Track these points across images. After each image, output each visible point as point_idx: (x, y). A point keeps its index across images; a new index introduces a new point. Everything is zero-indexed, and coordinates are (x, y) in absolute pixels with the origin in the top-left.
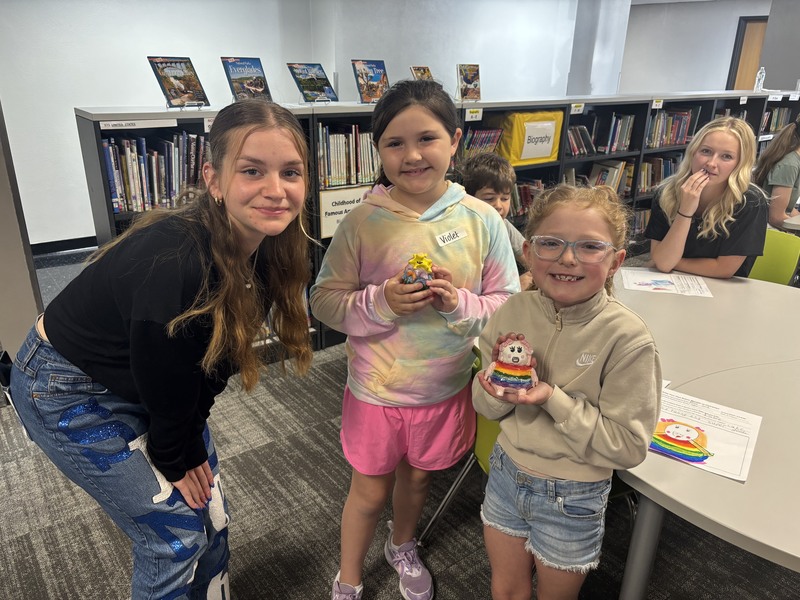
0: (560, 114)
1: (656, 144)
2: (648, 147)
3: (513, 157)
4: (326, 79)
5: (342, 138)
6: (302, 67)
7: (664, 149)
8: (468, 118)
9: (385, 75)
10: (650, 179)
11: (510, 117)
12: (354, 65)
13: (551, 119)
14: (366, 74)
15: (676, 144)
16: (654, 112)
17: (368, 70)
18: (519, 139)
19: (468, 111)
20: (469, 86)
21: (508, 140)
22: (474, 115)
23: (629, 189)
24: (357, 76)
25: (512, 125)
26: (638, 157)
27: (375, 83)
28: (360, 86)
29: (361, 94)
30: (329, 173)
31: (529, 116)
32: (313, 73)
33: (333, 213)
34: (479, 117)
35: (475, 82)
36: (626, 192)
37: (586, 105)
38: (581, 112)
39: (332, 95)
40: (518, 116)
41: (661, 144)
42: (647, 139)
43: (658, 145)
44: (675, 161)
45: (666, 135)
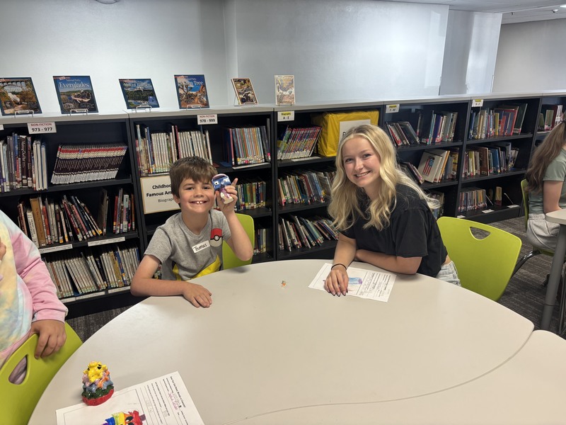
0: (376, 114)
1: (481, 135)
2: (473, 138)
3: (330, 149)
4: (153, 91)
5: (163, 136)
6: (133, 82)
7: (488, 140)
8: (280, 118)
9: (204, 86)
10: (478, 164)
11: (326, 117)
12: (176, 79)
13: (368, 118)
14: (187, 86)
15: (504, 135)
16: (476, 110)
17: (188, 82)
18: (335, 136)
19: (279, 114)
20: (284, 93)
21: (325, 135)
22: (286, 116)
23: (455, 173)
24: (178, 88)
25: (327, 123)
26: (461, 147)
27: (194, 93)
28: (179, 95)
29: (180, 101)
30: (153, 162)
31: (343, 115)
32: (140, 87)
33: (154, 194)
34: (292, 117)
35: (290, 90)
36: (453, 176)
37: (401, 105)
38: (397, 111)
39: (154, 103)
40: (332, 118)
41: (487, 136)
42: (471, 132)
43: (483, 136)
44: (504, 149)
45: (494, 128)
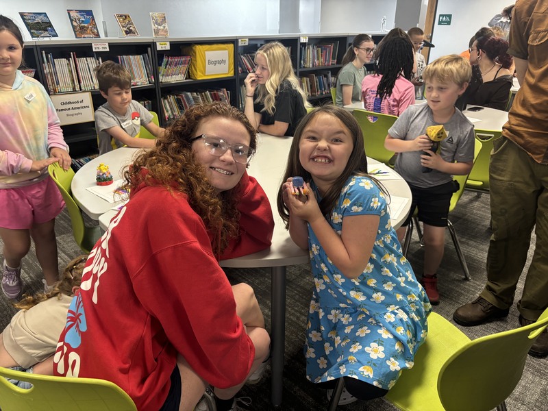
0: (231, 46)
1: (309, 65)
2: (304, 67)
3: (199, 73)
4: (50, 23)
5: (64, 61)
6: (31, 15)
7: (314, 69)
8: (159, 48)
9: (93, 19)
10: (309, 88)
11: (194, 48)
12: (69, 13)
13: (225, 49)
14: (79, 19)
15: (325, 65)
16: (304, 44)
17: (80, 16)
18: (202, 62)
19: (158, 44)
20: (159, 27)
21: (195, 62)
22: (163, 46)
24: (72, 21)
25: (195, 53)
27: (86, 25)
28: (74, 27)
29: (75, 32)
30: (58, 84)
31: (207, 47)
32: (39, 19)
33: (62, 110)
34: (168, 47)
35: (164, 25)
37: (249, 40)
38: (247, 44)
39: (53, 33)
40: (198, 48)
41: (313, 65)
42: (302, 62)
43: (311, 66)
44: (326, 76)
45: (318, 59)
